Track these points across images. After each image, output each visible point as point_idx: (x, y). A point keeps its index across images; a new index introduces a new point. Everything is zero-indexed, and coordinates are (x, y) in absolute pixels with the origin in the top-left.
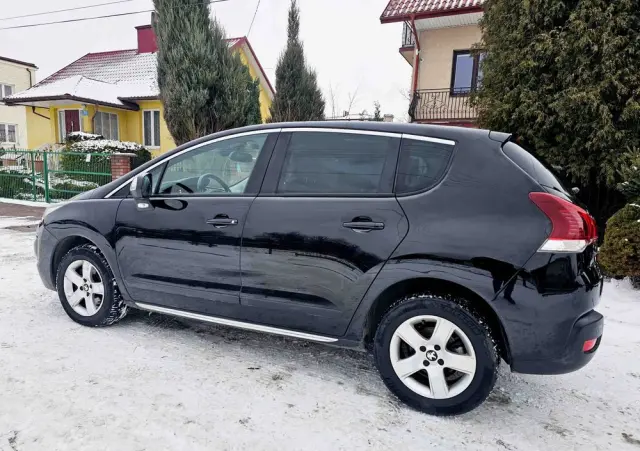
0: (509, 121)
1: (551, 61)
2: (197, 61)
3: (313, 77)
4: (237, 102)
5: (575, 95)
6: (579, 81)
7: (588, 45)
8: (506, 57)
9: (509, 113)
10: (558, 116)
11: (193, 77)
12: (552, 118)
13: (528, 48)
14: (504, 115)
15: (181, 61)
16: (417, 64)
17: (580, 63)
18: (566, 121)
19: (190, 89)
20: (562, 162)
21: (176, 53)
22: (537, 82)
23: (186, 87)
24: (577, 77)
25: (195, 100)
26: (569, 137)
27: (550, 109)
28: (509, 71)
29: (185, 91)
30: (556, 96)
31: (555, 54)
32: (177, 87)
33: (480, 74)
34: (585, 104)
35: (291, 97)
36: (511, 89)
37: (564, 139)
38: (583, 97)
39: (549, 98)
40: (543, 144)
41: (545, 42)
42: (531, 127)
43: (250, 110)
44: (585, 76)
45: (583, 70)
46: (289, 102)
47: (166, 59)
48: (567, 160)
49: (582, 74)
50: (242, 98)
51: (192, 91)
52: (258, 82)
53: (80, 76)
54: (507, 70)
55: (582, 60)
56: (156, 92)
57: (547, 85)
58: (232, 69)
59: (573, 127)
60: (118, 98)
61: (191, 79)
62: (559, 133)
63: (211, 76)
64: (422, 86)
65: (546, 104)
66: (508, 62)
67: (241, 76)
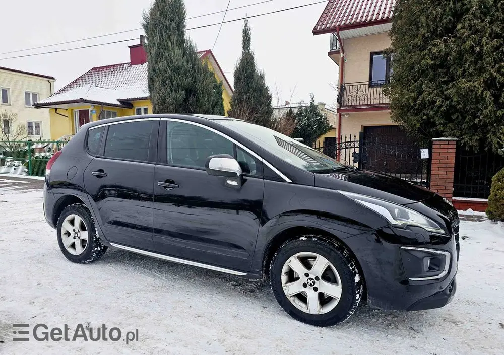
0: (415, 105)
1: (444, 59)
2: (176, 70)
3: (262, 77)
4: (206, 99)
5: (464, 84)
6: (467, 74)
7: (472, 47)
8: (411, 58)
9: (415, 100)
10: (452, 100)
11: (174, 83)
12: (448, 102)
13: (426, 51)
14: (411, 101)
15: (165, 71)
16: (342, 64)
17: (466, 60)
18: (459, 104)
19: (172, 91)
20: (458, 134)
21: (161, 65)
22: (435, 75)
23: (169, 89)
24: (465, 71)
25: (175, 99)
26: (462, 116)
27: (446, 95)
28: (412, 68)
29: (168, 93)
30: (450, 85)
31: (447, 55)
32: (163, 90)
33: (392, 71)
34: (472, 91)
35: (246, 93)
36: (415, 81)
37: (458, 117)
38: (470, 85)
39: (445, 87)
40: (442, 121)
41: (439, 46)
42: (432, 109)
43: (216, 104)
44: (471, 70)
45: (469, 65)
46: (245, 97)
47: (154, 70)
48: (461, 133)
49: (468, 69)
50: (210, 96)
51: (174, 92)
52: (221, 83)
53: (89, 85)
54: (412, 67)
55: (468, 58)
56: (147, 94)
57: (443, 77)
58: (202, 75)
59: (464, 108)
60: (118, 100)
61: (172, 84)
62: (454, 113)
63: (187, 81)
64: (347, 80)
65: (442, 92)
66: (412, 61)
67: (209, 80)
